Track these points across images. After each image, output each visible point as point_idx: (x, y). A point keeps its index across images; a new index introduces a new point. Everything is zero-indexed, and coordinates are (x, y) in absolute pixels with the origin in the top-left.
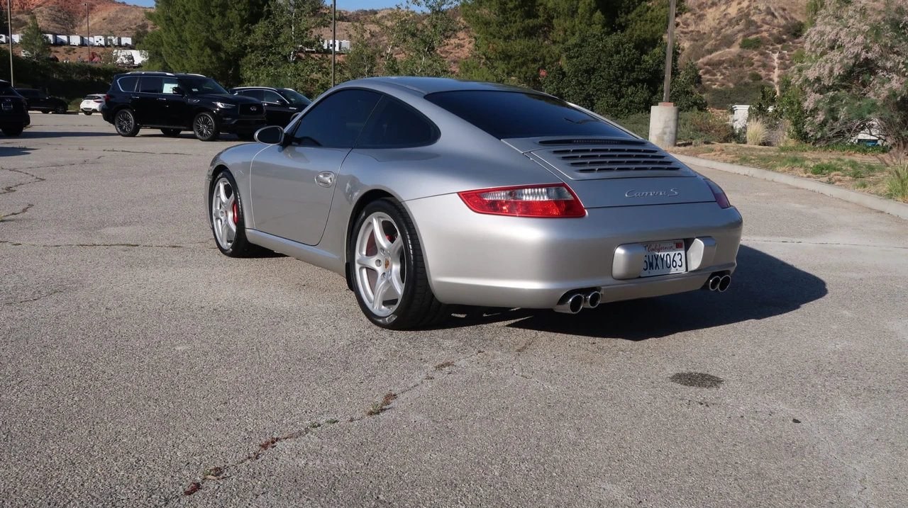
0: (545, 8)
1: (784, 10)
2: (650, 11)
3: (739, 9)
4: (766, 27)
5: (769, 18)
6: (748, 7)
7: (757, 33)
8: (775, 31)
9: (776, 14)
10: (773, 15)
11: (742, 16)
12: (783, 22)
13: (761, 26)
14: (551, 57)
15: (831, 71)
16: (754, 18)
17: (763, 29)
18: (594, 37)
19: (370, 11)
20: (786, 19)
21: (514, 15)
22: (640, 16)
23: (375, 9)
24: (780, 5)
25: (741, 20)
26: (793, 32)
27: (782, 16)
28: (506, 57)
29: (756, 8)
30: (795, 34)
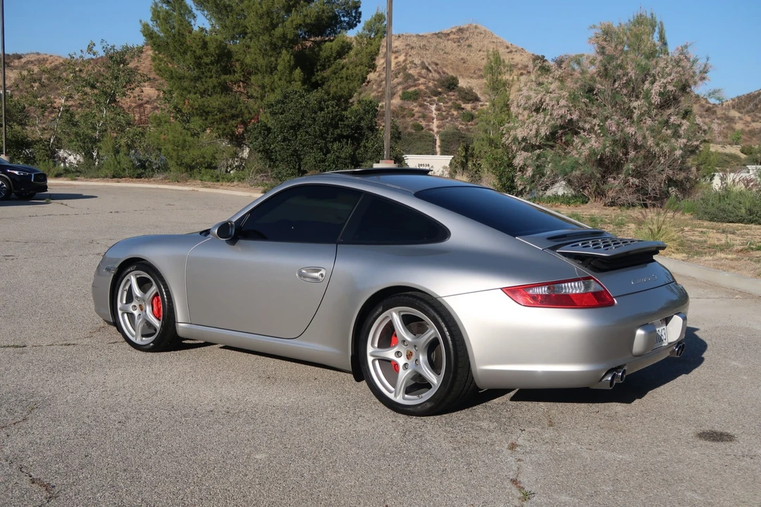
0: (242, 64)
1: (437, 64)
2: (345, 69)
3: (397, 63)
4: (422, 80)
5: (424, 71)
6: (405, 61)
7: (415, 86)
8: (431, 84)
9: (430, 68)
10: (427, 69)
11: (400, 69)
12: (436, 76)
13: (418, 80)
14: (250, 113)
15: (537, 131)
16: (411, 72)
17: (420, 82)
18: (296, 93)
19: (14, 55)
20: (439, 73)
21: (210, 71)
22: (335, 73)
23: (19, 53)
24: (434, 60)
25: (399, 73)
26: (447, 84)
27: (435, 71)
28: (204, 113)
29: (412, 62)
30: (449, 88)
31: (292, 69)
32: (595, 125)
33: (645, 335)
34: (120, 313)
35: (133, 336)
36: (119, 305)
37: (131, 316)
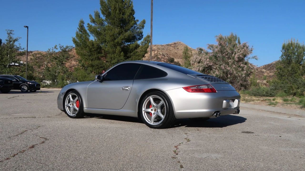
0: (104, 51)
1: (167, 54)
2: (137, 53)
3: (154, 54)
4: (163, 59)
5: (163, 56)
6: (157, 53)
7: (160, 61)
8: (165, 61)
9: (165, 55)
10: (164, 56)
11: (155, 56)
12: (167, 58)
13: (161, 59)
14: (107, 66)
15: (199, 69)
16: (159, 57)
17: (162, 60)
18: (122, 60)
19: (30, 51)
20: (168, 57)
21: (94, 53)
22: (134, 54)
23: (32, 51)
24: (166, 53)
25: (155, 57)
26: (171, 61)
27: (167, 56)
28: (92, 66)
29: (159, 53)
30: (171, 62)
31: (120, 52)
32: (217, 67)
33: (226, 102)
34: (66, 106)
35: (70, 113)
36: (66, 104)
37: (69, 107)
